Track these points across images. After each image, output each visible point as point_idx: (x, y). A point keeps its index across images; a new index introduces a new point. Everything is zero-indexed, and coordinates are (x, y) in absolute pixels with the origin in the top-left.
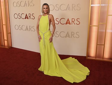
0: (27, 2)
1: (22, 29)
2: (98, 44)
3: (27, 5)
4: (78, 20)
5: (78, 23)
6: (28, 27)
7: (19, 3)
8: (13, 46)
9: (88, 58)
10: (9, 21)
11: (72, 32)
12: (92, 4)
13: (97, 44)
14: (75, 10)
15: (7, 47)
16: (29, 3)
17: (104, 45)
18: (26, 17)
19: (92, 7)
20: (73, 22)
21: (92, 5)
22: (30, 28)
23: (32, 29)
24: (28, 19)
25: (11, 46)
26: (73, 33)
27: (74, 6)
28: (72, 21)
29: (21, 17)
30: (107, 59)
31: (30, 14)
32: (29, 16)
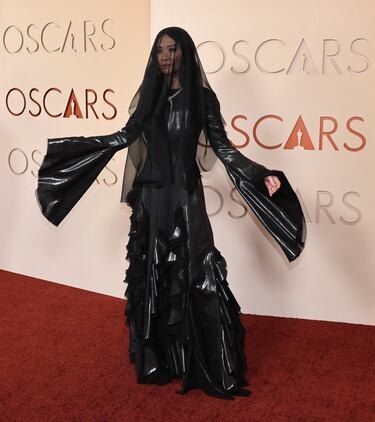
3: (79, 44)
5: (358, 142)
14: (339, 72)
18: (72, 109)
20: (325, 137)
26: (325, 200)
27: (331, 48)
28: (322, 133)
29: (42, 108)
31: (91, 90)
32: (87, 104)
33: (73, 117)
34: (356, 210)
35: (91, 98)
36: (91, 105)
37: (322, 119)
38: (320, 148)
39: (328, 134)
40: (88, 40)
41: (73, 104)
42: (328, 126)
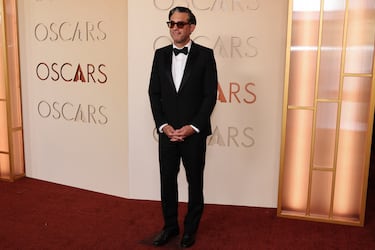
0: (82, 27)
1: (61, 114)
2: (315, 166)
4: (250, 88)
5: (252, 98)
6: (85, 109)
7: (56, 29)
8: (28, 175)
9: (284, 213)
10: (18, 90)
11: (229, 128)
12: (293, 44)
13: (312, 169)
14: (240, 56)
15: (8, 178)
16: (90, 28)
17: (334, 171)
18: (79, 76)
19: (292, 53)
20: (233, 95)
21: (293, 49)
22: (92, 110)
23: (97, 116)
24: (83, 81)
25: (21, 172)
26: (233, 132)
28: (231, 93)
29: (60, 76)
30: (343, 216)
31: (91, 65)
32: (88, 73)
33: (79, 81)
34: (251, 138)
35: (91, 70)
36: (91, 74)
37: (231, 84)
38: (230, 102)
39: (235, 93)
40: (89, 34)
41: (79, 73)
42: (235, 88)
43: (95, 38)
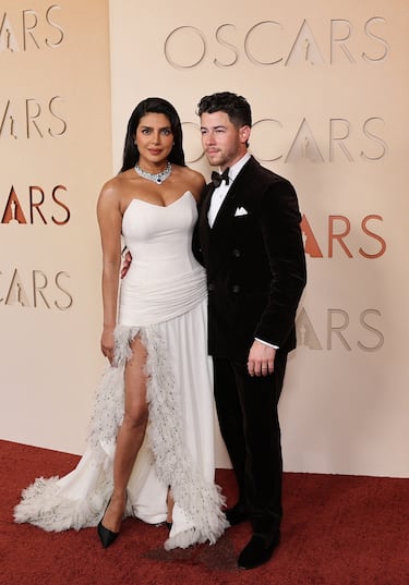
4: (371, 225)
6: (25, 280)
11: (330, 311)
14: (351, 159)
16: (33, 111)
18: (12, 212)
22: (40, 282)
23: (51, 293)
26: (338, 321)
27: (341, 129)
28: (331, 236)
31: (36, 188)
32: (31, 205)
33: (14, 222)
34: (377, 332)
35: (37, 198)
36: (37, 206)
37: (331, 218)
38: (330, 256)
39: (339, 238)
40: (31, 124)
41: (13, 206)
43: (44, 131)
